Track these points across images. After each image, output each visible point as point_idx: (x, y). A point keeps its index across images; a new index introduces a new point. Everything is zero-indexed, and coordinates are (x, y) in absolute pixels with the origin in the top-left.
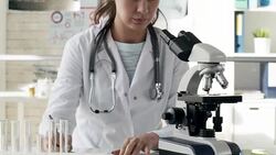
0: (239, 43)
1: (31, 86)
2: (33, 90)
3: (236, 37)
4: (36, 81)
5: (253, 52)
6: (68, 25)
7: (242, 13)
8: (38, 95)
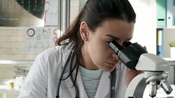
0: (160, 51)
1: (11, 81)
2: (12, 84)
3: (158, 47)
4: (15, 77)
5: (170, 57)
6: (39, 38)
7: (161, 29)
8: (16, 88)
